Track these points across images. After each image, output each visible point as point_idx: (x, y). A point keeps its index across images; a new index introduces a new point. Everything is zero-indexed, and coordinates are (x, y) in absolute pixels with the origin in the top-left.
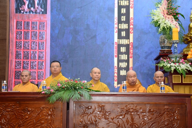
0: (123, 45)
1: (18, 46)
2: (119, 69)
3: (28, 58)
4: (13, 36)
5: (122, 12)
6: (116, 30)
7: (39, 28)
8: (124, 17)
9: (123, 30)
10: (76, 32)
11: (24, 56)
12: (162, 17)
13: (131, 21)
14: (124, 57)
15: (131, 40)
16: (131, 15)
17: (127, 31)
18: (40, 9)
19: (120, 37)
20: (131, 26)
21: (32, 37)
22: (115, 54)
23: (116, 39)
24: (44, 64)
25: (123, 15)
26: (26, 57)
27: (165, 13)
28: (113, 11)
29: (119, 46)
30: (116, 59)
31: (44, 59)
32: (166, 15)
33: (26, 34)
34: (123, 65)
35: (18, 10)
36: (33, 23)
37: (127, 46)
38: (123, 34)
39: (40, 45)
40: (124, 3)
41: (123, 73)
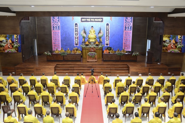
1: (54, 37)
2: (76, 42)
3: (56, 40)
4: (53, 35)
6: (75, 34)
7: (58, 33)
8: (76, 31)
10: (66, 34)
13: (78, 32)
14: (77, 39)
16: (78, 30)
17: (77, 34)
18: (58, 29)
19: (76, 35)
21: (57, 35)
22: (75, 39)
27: (83, 33)
28: (74, 29)
31: (59, 40)
33: (55, 35)
34: (76, 41)
35: (53, 29)
37: (77, 37)
38: (76, 34)
39: (58, 37)
40: (76, 28)
41: (76, 43)
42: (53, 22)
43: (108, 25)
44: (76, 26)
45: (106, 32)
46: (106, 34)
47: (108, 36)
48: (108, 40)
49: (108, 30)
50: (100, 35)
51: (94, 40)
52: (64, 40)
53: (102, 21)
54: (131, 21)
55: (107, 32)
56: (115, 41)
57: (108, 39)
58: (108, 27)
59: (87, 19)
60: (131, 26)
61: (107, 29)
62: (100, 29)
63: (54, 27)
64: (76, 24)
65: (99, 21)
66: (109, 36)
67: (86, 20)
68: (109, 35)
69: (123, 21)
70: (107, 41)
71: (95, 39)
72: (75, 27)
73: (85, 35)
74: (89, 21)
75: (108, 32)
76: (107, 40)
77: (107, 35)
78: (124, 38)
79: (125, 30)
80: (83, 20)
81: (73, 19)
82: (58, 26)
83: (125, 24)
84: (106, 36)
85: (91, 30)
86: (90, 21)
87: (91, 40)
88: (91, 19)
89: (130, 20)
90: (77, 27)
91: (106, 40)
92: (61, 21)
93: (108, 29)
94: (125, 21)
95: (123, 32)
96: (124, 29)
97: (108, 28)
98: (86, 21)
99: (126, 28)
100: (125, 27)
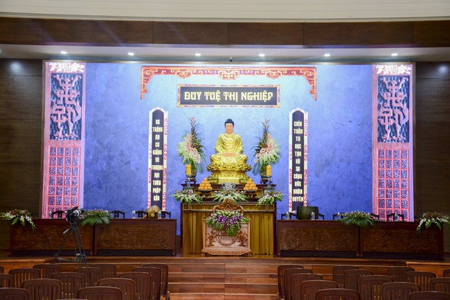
0: (156, 171)
1: (52, 172)
2: (153, 194)
3: (61, 184)
4: (47, 162)
5: (156, 139)
6: (150, 156)
7: (73, 154)
8: (158, 143)
9: (157, 156)
10: (110, 158)
11: (58, 182)
12: (186, 150)
13: (165, 147)
14: (158, 183)
15: (165, 166)
16: (165, 142)
17: (161, 157)
18: (74, 135)
19: (154, 163)
20: (165, 153)
21: (66, 162)
22: (149, 179)
23: (150, 165)
24: (77, 190)
25: (157, 141)
26: (60, 182)
27: (190, 146)
28: (147, 137)
29: (153, 172)
30: (149, 185)
31: (78, 184)
32: (190, 148)
33: (60, 159)
34: (157, 190)
36: (67, 149)
37: (161, 172)
38: (157, 160)
40: (158, 129)
41: (157, 198)
42: (52, 104)
43: (298, 116)
44: (158, 122)
45: (291, 148)
46: (291, 157)
47: (302, 165)
48: (302, 187)
49: (302, 142)
50: (265, 156)
51: (235, 179)
52: (100, 187)
53: (273, 102)
54: (407, 100)
55: (294, 150)
56: (334, 189)
57: (302, 181)
58: (302, 128)
59: (207, 94)
60: (407, 124)
61: (294, 135)
62: (266, 132)
63: (54, 127)
64: (158, 115)
65: (261, 103)
66: (306, 167)
67: (203, 96)
68: (306, 163)
69: (370, 102)
70: (298, 191)
71: (241, 172)
72: (154, 125)
73: (194, 155)
74: (215, 102)
75: (302, 150)
76: (298, 184)
77: (298, 161)
78: (376, 178)
79: (380, 139)
80: (188, 96)
81: (146, 91)
82: (76, 120)
83: (375, 114)
84: (290, 167)
85: (222, 136)
86: (218, 99)
87: (223, 178)
88: (226, 94)
89: (402, 96)
90: (162, 125)
91: (290, 186)
92: (89, 98)
93: (302, 136)
94: (376, 102)
95: (371, 149)
96: (375, 134)
97: (299, 131)
98: (203, 101)
99: (382, 129)
100: (376, 126)
